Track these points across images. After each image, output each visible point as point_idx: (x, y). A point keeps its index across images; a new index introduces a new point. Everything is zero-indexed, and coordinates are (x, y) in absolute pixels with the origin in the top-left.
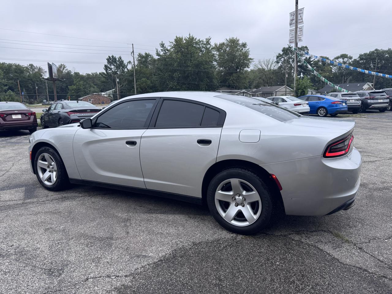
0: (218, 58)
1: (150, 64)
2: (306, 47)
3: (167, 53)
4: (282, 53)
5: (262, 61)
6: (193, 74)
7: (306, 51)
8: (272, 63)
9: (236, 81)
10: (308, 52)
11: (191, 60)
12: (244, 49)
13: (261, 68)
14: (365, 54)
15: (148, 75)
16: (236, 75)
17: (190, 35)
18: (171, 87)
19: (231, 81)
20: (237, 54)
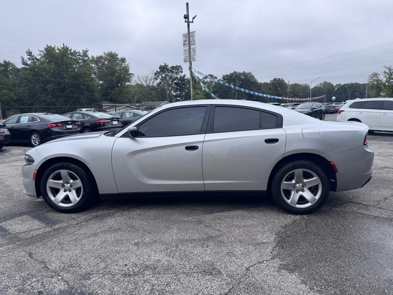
0: (96, 71)
1: (11, 74)
2: (180, 66)
3: (36, 62)
4: (159, 70)
5: (141, 76)
6: (71, 86)
7: (180, 70)
8: (151, 80)
9: (119, 95)
10: (182, 71)
11: (67, 71)
12: (123, 64)
13: (141, 83)
14: (227, 75)
15: (11, 86)
16: (119, 90)
17: (64, 45)
18: (45, 100)
19: (113, 95)
20: (117, 68)
